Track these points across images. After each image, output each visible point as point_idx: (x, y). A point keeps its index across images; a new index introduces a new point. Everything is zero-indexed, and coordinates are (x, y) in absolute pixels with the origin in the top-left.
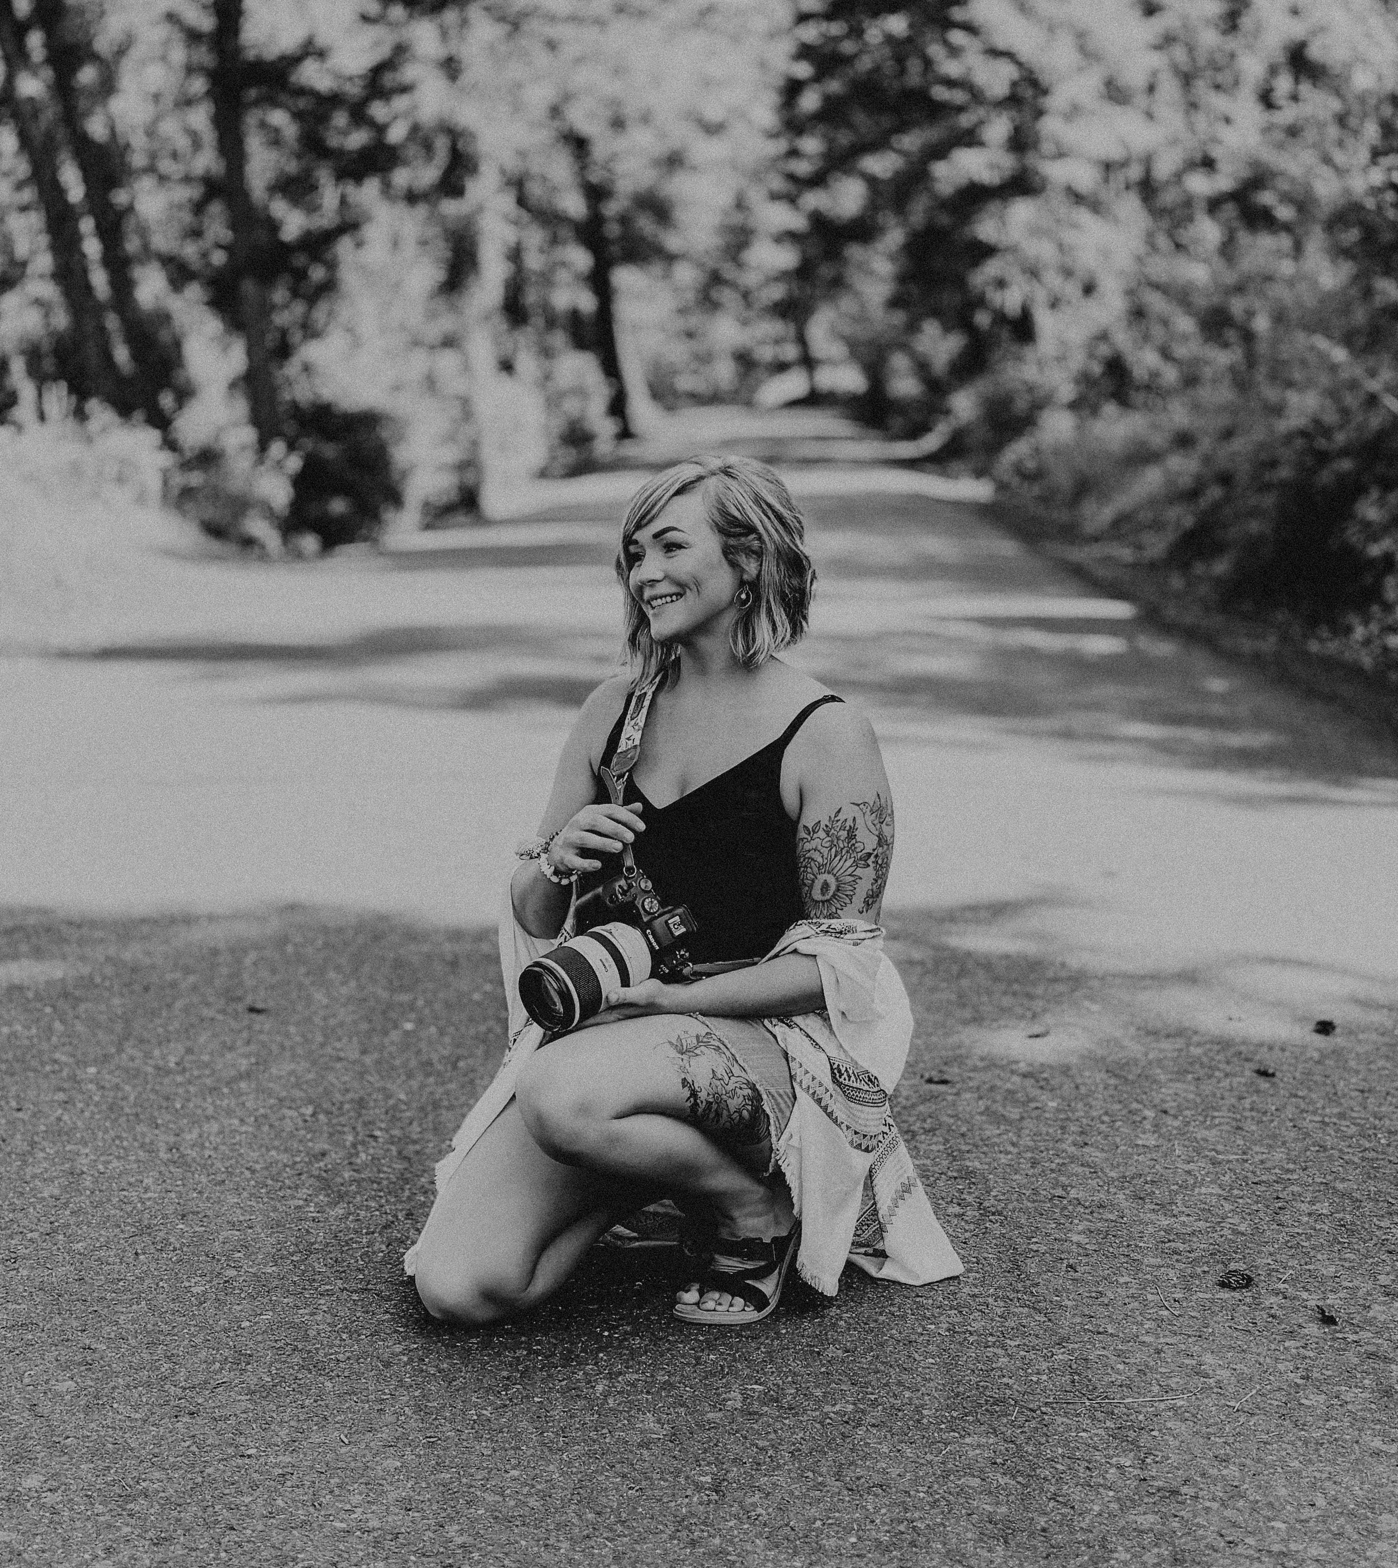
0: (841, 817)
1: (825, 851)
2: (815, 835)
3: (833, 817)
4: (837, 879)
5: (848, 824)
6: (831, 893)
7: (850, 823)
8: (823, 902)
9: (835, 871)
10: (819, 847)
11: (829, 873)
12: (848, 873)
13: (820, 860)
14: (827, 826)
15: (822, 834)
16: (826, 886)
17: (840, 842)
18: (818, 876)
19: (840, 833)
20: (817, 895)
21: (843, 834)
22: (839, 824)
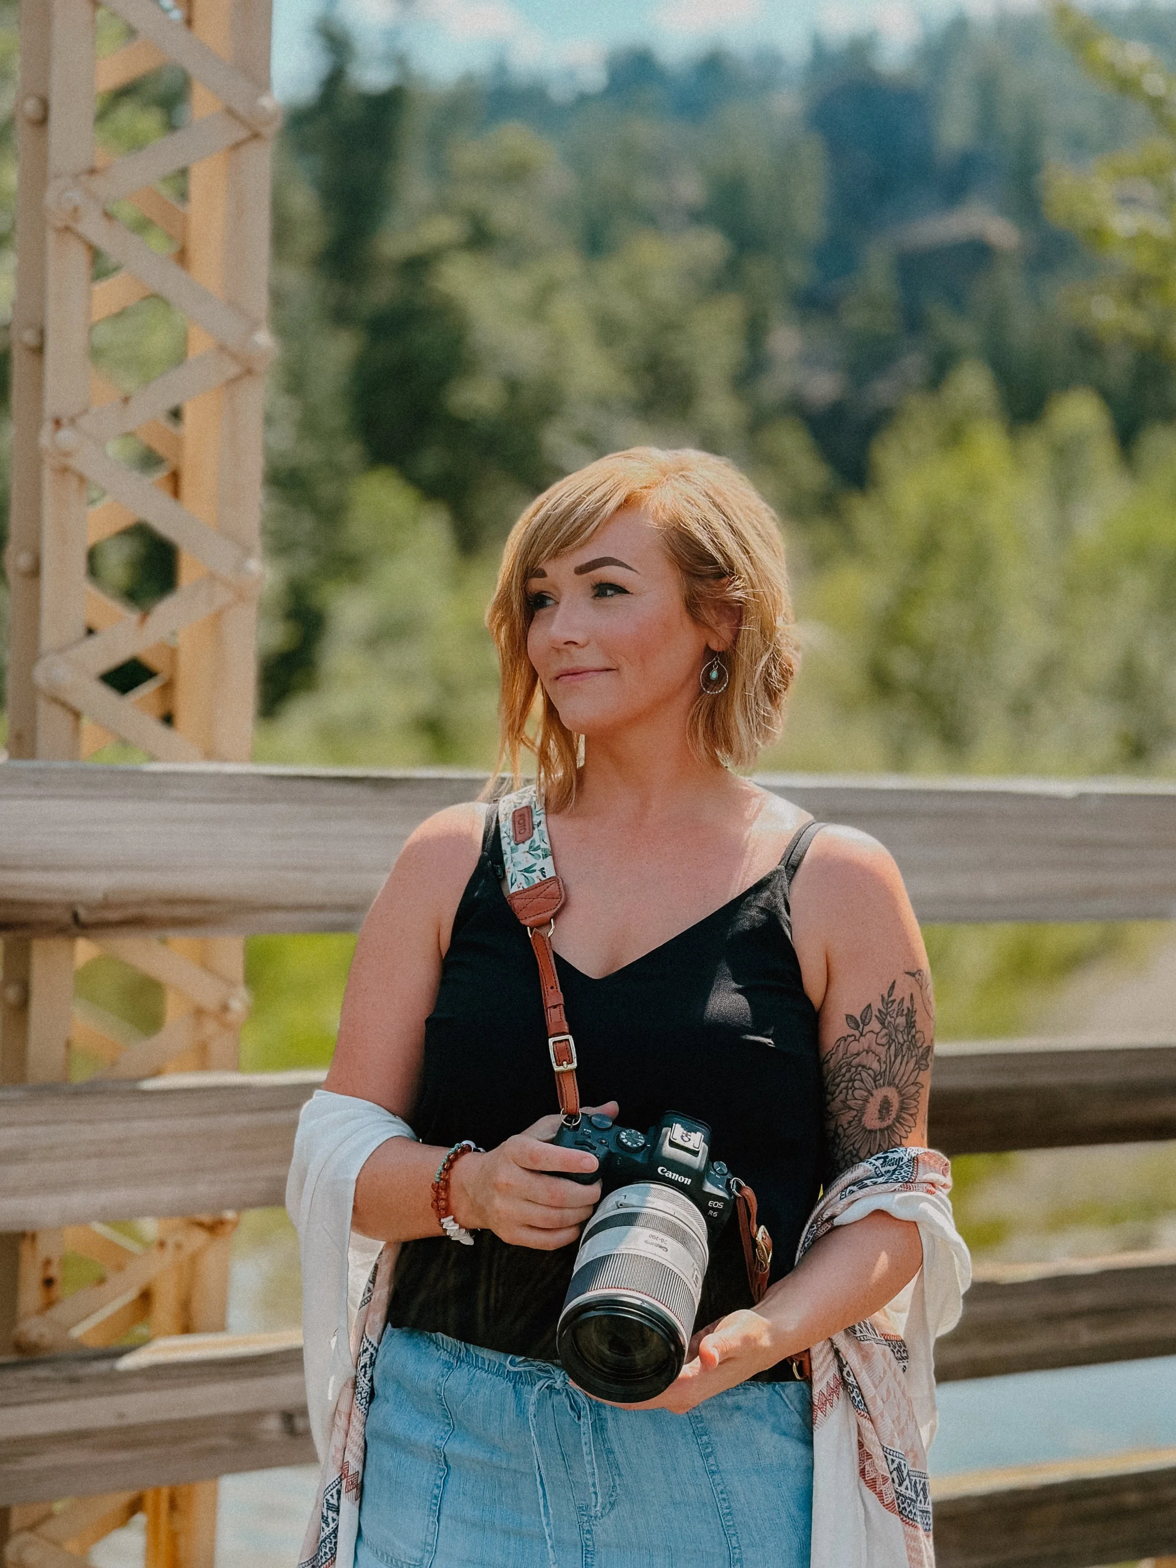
0: (897, 994)
1: (882, 1051)
2: (867, 1029)
3: (886, 996)
4: (899, 1092)
5: (905, 1007)
6: (893, 1115)
7: (907, 1004)
8: (882, 1131)
9: (897, 1081)
10: (874, 1046)
11: (890, 1084)
12: (910, 1082)
13: (875, 1065)
14: (879, 1010)
15: (875, 1025)
16: (886, 1105)
17: (900, 1036)
18: (875, 1092)
19: (898, 1021)
20: (871, 1120)
21: (901, 1020)
22: (895, 1005)
